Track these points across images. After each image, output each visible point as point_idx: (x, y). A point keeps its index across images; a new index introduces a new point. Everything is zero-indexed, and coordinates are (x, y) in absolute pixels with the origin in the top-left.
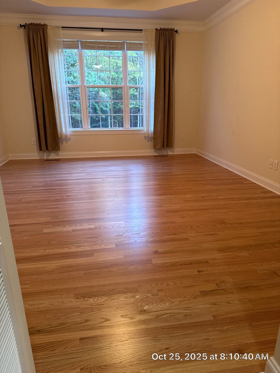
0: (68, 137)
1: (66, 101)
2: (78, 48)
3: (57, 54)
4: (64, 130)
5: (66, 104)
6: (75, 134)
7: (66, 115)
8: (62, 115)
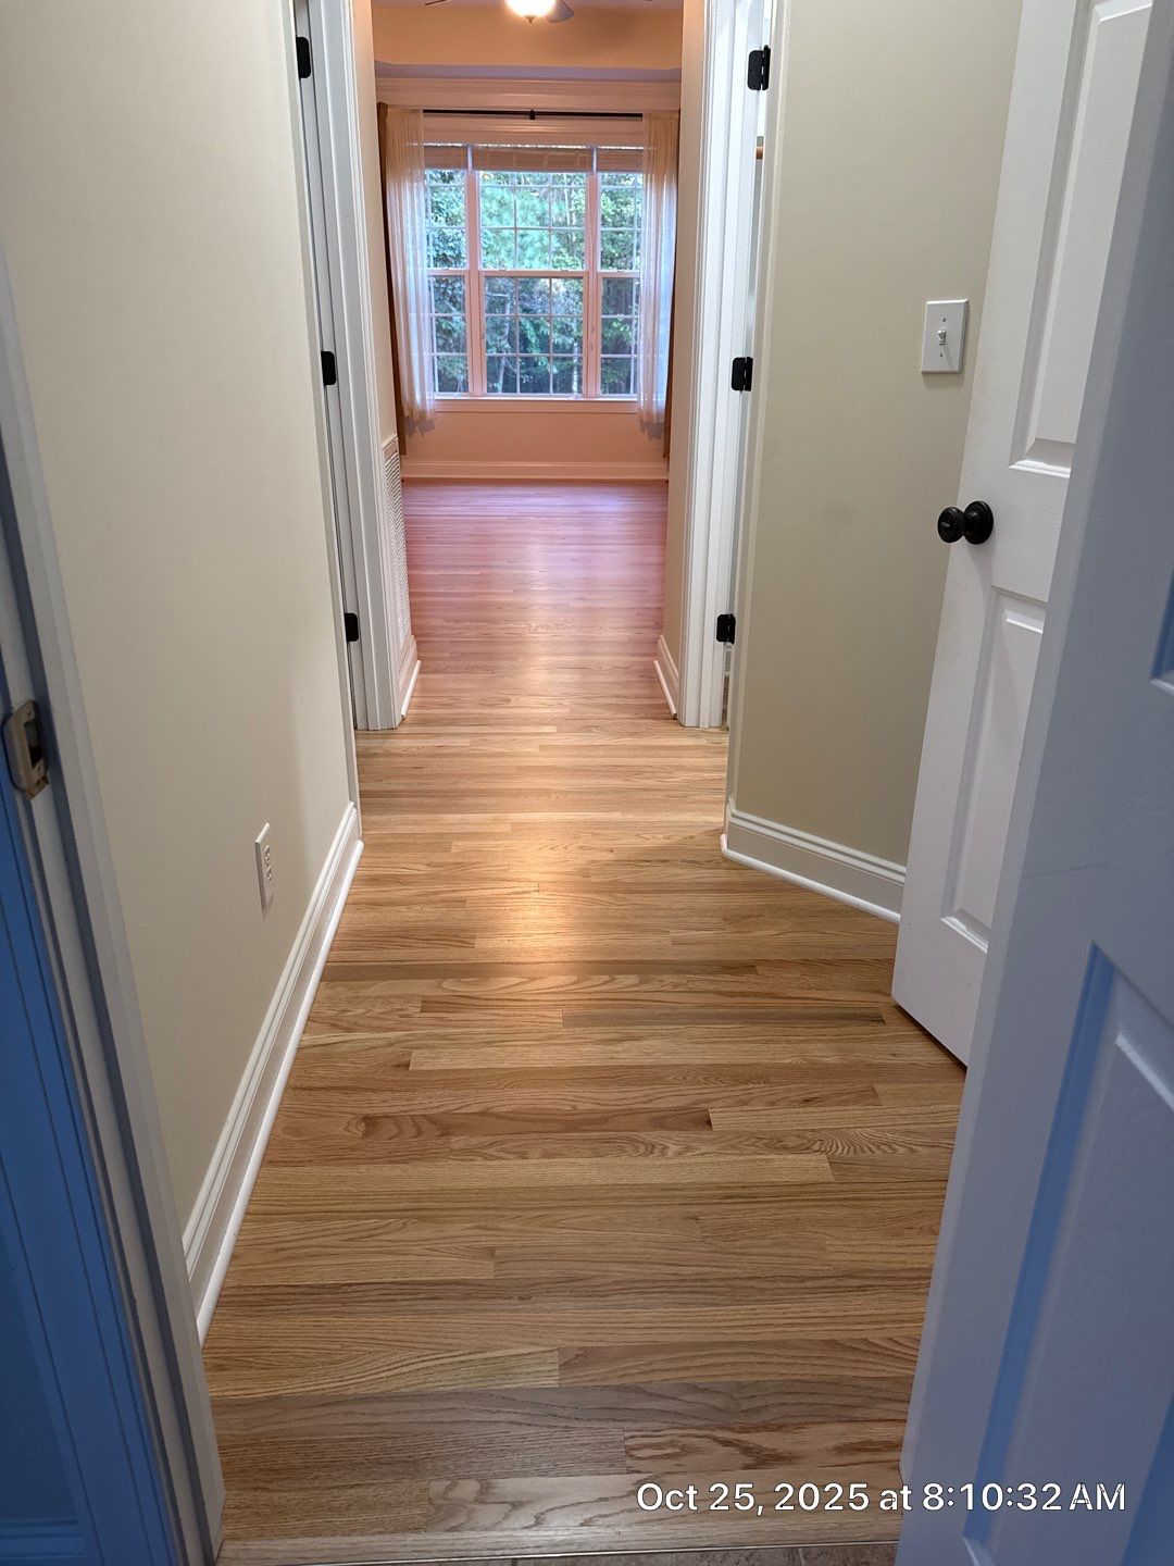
0: (429, 416)
1: (427, 315)
2: (466, 166)
3: (408, 185)
4: (418, 397)
5: (427, 322)
6: (450, 410)
7: (426, 354)
8: (415, 354)
